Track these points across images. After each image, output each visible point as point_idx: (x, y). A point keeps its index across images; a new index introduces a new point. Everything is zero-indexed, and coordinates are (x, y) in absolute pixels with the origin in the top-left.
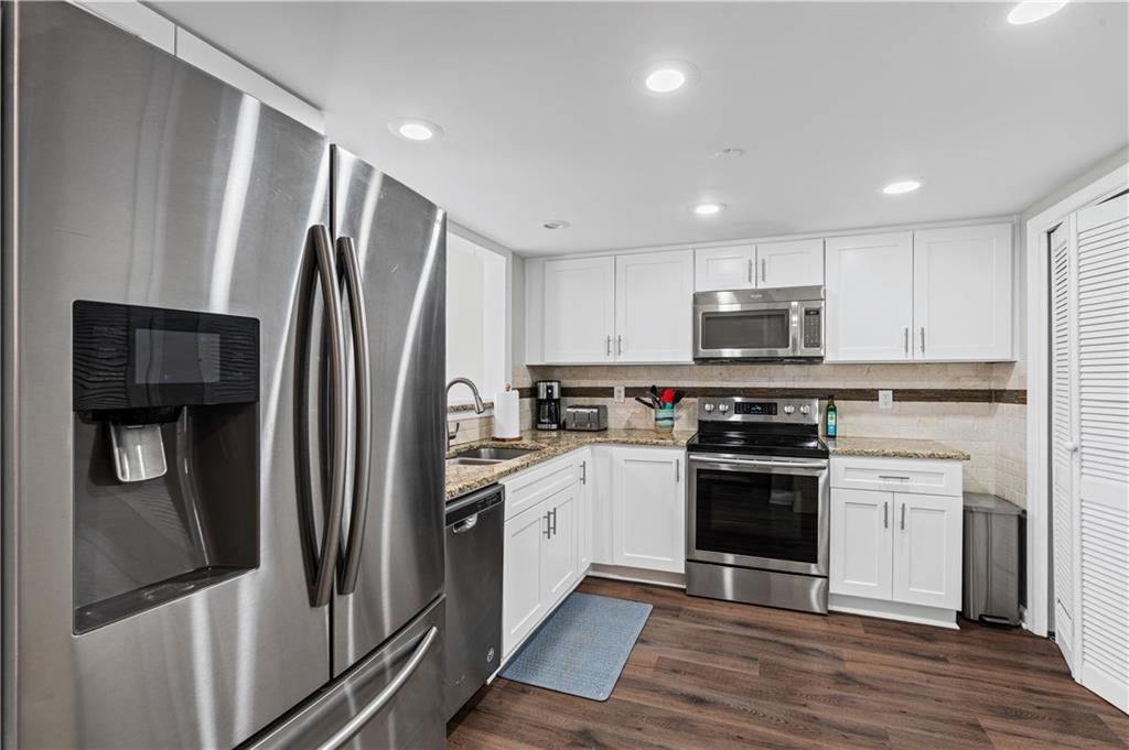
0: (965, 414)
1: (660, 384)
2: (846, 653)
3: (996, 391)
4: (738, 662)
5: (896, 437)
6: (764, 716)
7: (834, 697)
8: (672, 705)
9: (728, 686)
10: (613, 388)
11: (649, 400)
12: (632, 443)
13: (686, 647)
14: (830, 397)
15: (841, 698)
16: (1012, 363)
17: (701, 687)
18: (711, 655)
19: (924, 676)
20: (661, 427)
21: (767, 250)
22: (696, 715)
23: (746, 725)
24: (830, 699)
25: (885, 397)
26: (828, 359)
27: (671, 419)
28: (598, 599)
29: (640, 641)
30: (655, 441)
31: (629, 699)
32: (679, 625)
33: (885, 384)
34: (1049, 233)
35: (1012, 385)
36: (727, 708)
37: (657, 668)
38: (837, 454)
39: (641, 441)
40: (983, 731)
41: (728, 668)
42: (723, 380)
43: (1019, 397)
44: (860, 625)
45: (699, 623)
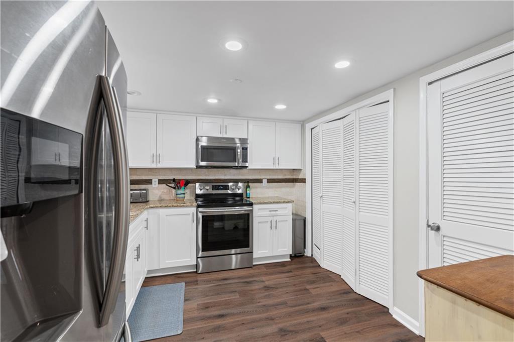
0: (287, 187)
1: (177, 177)
2: (264, 278)
3: (295, 179)
4: (230, 295)
5: (268, 196)
6: (248, 312)
7: (266, 296)
8: (212, 322)
9: (230, 306)
10: (152, 180)
11: (173, 185)
12: (170, 206)
13: (207, 296)
14: (247, 182)
15: (269, 295)
16: (301, 170)
17: (220, 310)
18: (218, 296)
19: (288, 279)
20: (179, 198)
21: (228, 121)
22: (224, 322)
23: (243, 318)
24: (266, 297)
25: (265, 181)
26: (249, 167)
27: (184, 194)
28: (155, 287)
29: (186, 300)
30: (182, 205)
31: (193, 328)
32: (200, 287)
33: (265, 177)
34: (312, 129)
35: (300, 177)
36: (233, 314)
37: (198, 310)
38: (255, 204)
39: (174, 205)
40: (308, 290)
41: (227, 299)
42: (206, 176)
43: (303, 181)
44: (264, 268)
45: (208, 284)
